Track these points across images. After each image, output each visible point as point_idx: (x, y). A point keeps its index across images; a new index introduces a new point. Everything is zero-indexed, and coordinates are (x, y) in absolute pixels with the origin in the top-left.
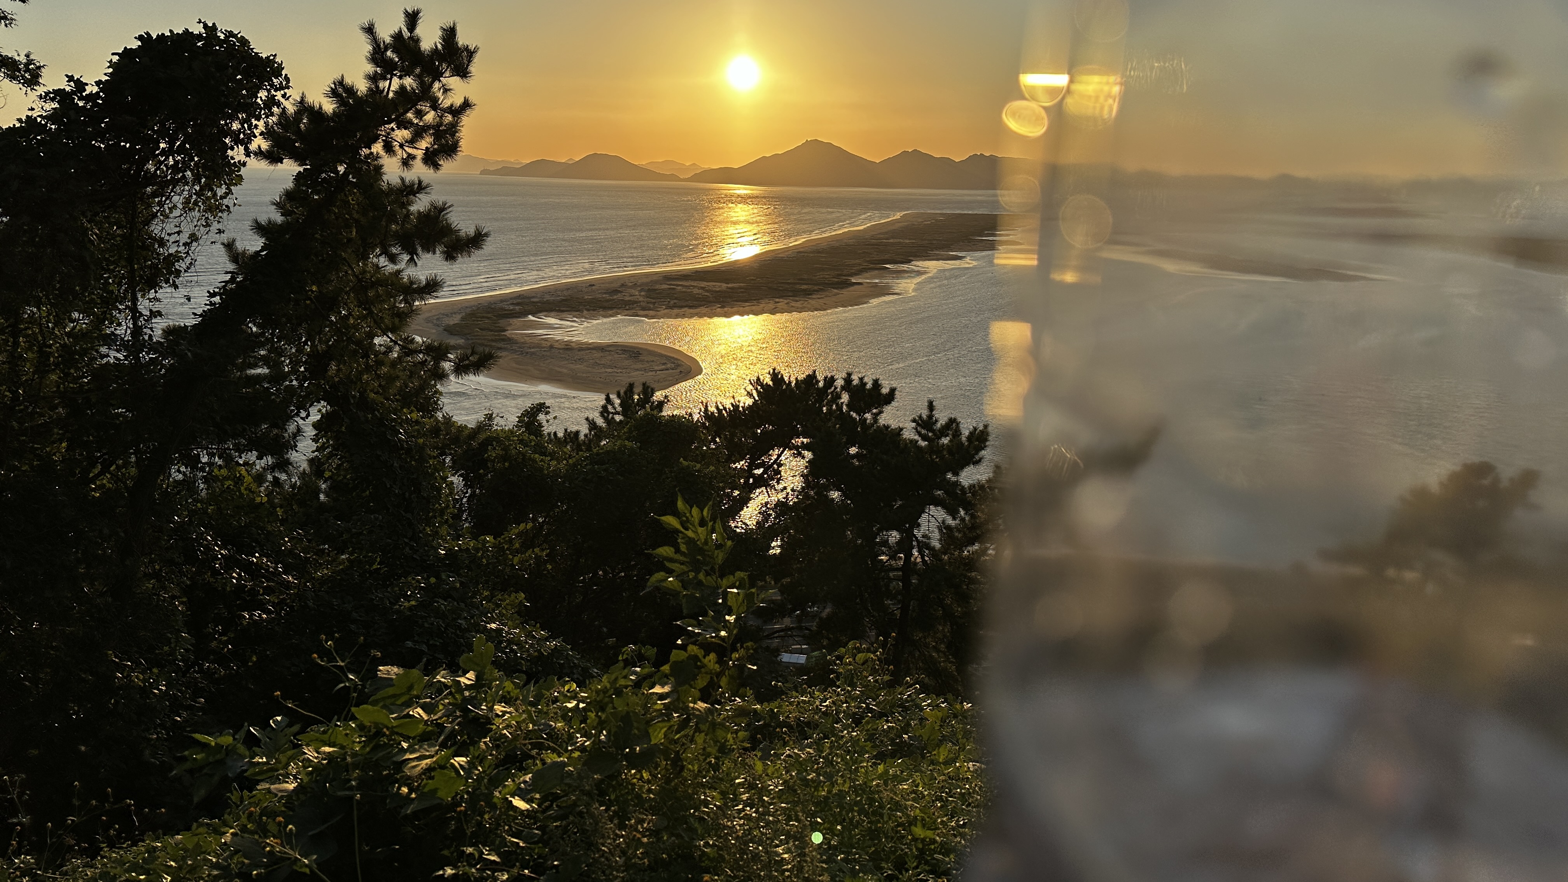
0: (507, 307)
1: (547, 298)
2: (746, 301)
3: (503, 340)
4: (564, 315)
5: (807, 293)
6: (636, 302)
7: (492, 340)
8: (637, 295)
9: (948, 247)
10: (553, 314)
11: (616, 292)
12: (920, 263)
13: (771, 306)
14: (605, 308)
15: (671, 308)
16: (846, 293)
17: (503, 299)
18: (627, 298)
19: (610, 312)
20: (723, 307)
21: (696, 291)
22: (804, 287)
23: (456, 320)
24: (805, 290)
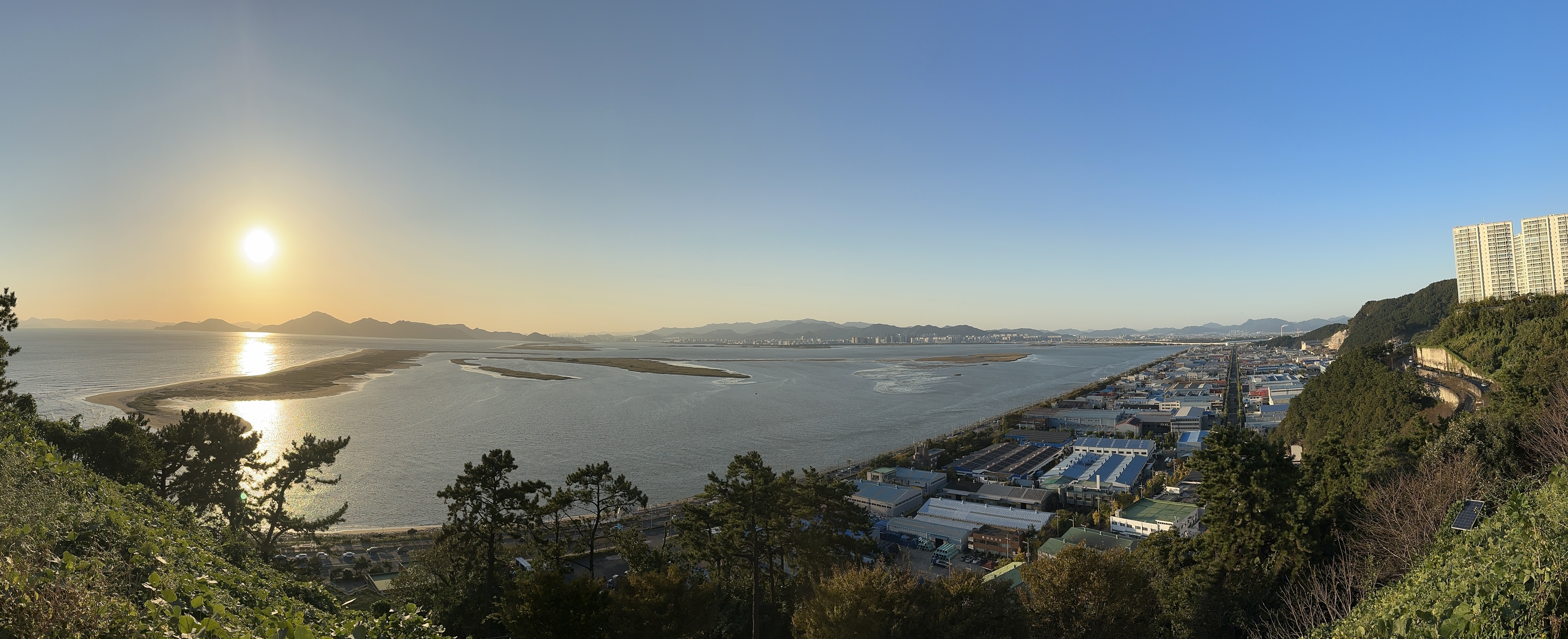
0: (158, 394)
1: (179, 389)
2: (278, 393)
3: (155, 410)
4: (186, 398)
5: (310, 389)
6: (223, 393)
7: (150, 410)
8: (225, 389)
9: (385, 367)
10: (181, 398)
11: (213, 387)
12: (369, 375)
13: (291, 395)
14: (207, 395)
15: (240, 396)
16: (329, 389)
17: (157, 390)
18: (218, 391)
19: (209, 397)
20: (266, 396)
21: (254, 387)
22: (308, 386)
23: (133, 400)
24: (308, 387)
